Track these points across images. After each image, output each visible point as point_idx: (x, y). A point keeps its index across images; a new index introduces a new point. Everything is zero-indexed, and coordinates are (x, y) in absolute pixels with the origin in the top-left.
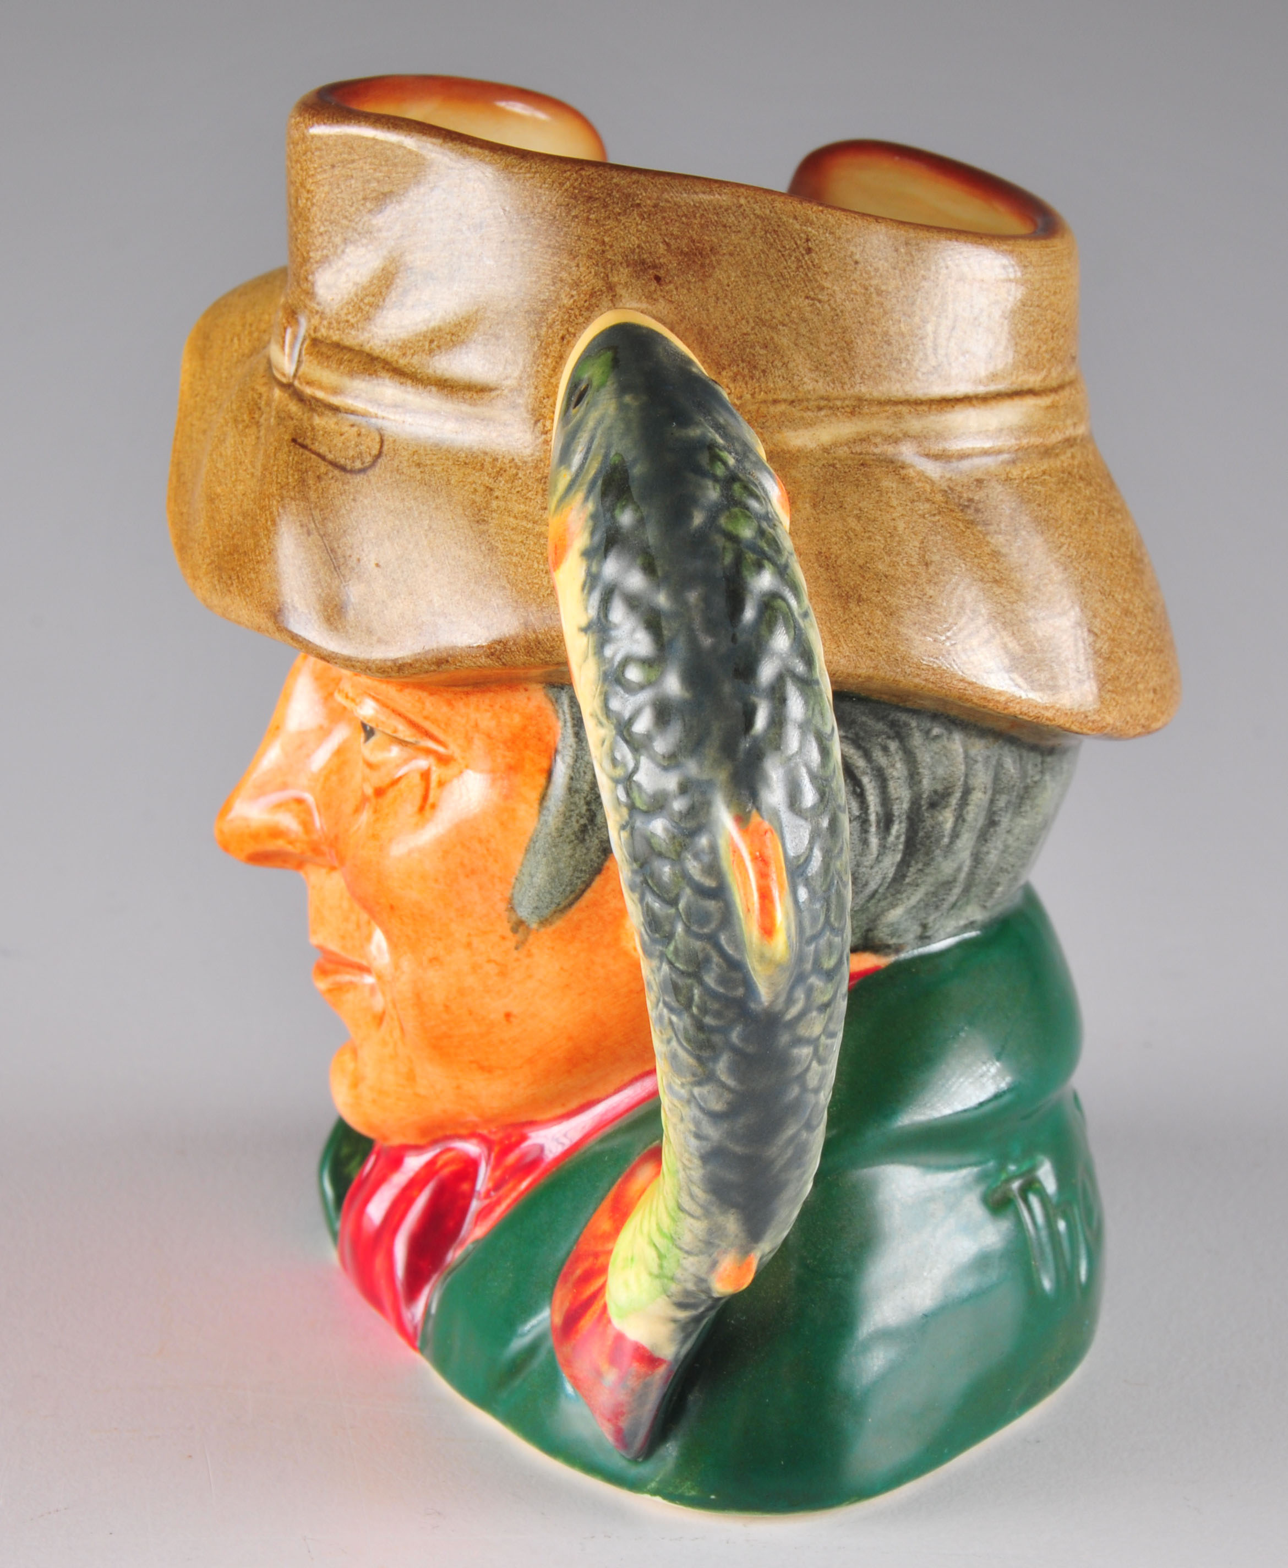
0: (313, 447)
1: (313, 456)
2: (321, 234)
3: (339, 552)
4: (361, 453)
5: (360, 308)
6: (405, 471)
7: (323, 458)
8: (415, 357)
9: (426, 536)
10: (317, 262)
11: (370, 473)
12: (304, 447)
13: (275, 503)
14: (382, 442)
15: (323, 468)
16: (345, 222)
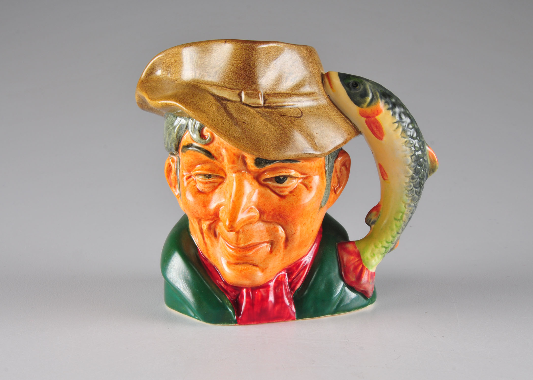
0: (286, 115)
1: (289, 117)
2: (263, 70)
3: (308, 133)
4: (298, 113)
5: (276, 84)
6: (309, 113)
7: (291, 116)
8: (296, 91)
9: (323, 124)
10: (262, 77)
11: (303, 116)
12: (285, 116)
13: (290, 128)
14: (300, 110)
15: (293, 119)
16: (268, 66)
